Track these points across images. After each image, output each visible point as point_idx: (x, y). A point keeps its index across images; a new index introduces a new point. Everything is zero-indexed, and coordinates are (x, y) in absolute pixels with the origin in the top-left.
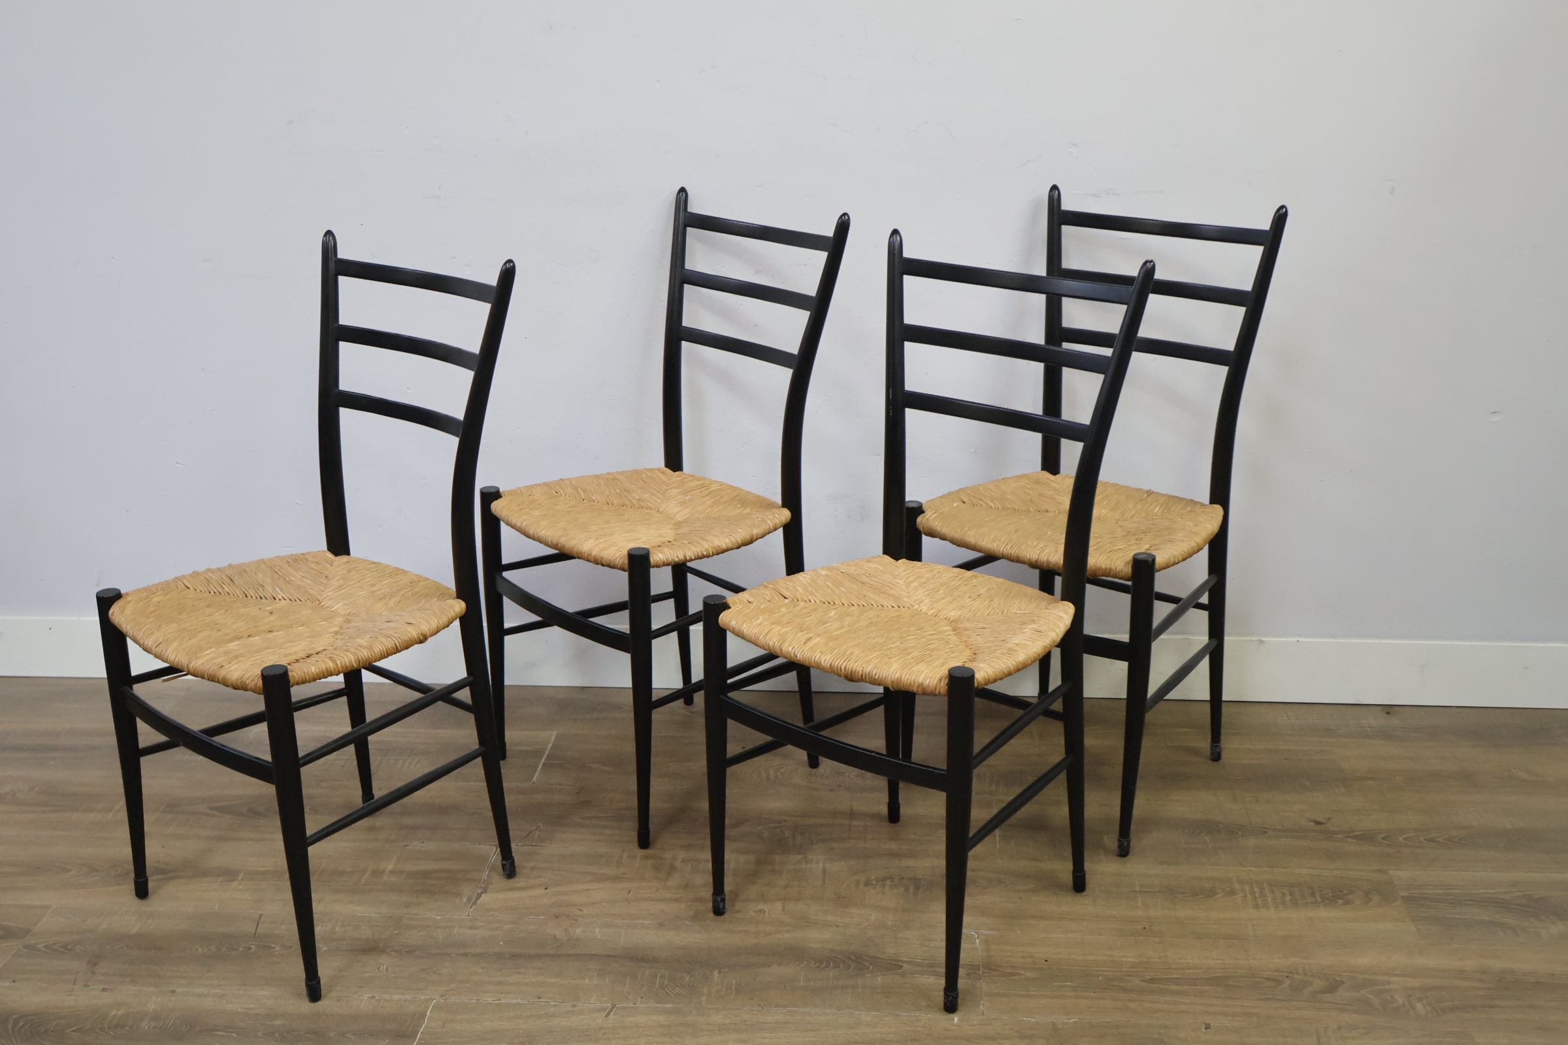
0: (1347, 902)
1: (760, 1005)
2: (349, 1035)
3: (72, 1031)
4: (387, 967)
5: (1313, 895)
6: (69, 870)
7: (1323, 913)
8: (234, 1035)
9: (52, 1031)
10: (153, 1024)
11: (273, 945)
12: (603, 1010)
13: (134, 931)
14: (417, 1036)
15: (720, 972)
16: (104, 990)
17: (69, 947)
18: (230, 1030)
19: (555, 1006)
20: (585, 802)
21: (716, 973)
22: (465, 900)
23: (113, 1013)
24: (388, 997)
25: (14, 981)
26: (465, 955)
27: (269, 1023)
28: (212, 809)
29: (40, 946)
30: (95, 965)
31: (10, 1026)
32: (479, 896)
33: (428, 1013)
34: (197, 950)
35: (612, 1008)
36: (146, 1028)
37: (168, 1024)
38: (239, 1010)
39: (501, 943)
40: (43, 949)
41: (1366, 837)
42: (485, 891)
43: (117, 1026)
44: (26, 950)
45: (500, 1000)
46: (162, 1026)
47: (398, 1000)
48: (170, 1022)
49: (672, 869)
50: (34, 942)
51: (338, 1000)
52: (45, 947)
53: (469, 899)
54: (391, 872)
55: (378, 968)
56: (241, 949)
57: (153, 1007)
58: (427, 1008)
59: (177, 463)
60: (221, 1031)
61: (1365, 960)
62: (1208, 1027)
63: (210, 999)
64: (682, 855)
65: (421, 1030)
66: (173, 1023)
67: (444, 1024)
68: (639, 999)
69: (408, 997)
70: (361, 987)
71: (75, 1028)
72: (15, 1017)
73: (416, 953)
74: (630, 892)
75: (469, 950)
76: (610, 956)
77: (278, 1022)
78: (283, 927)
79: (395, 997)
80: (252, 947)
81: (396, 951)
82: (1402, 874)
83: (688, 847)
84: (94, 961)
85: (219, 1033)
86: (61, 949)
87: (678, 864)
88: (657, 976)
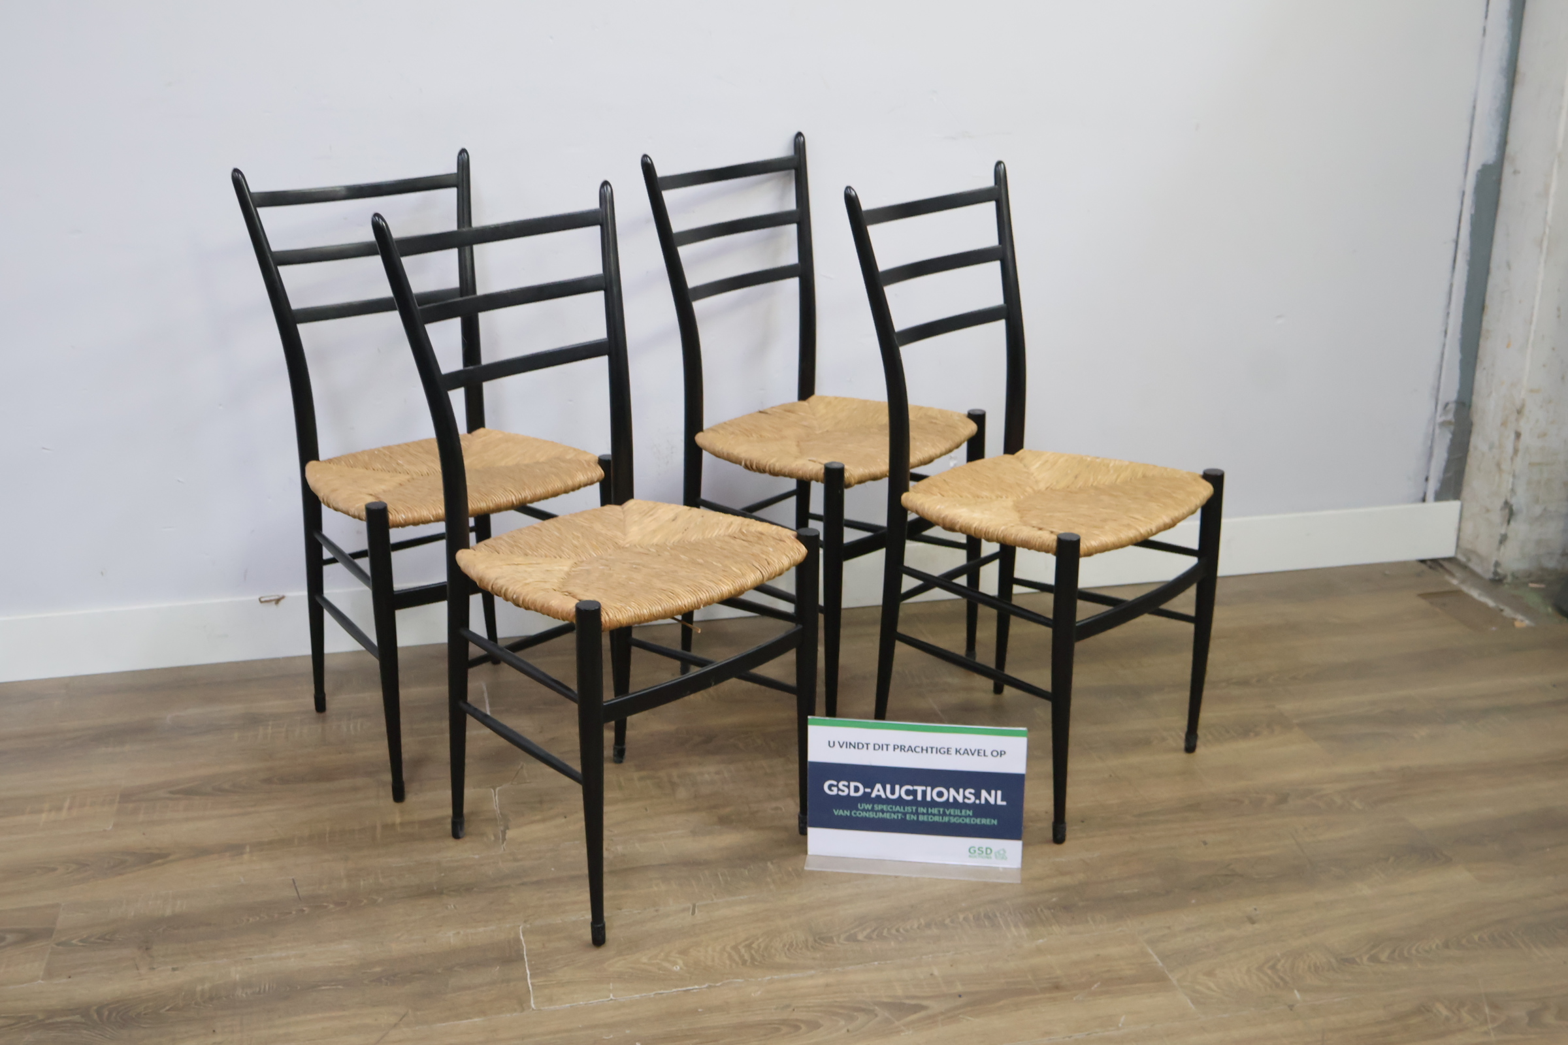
0: (1257, 734)
1: (825, 884)
2: (456, 969)
3: (168, 1010)
4: (454, 906)
5: (1228, 732)
6: (54, 870)
7: (1243, 745)
8: (340, 987)
9: (145, 1014)
10: (249, 991)
11: (325, 904)
12: (684, 910)
13: (168, 912)
14: (524, 959)
15: (772, 863)
16: (174, 969)
17: (107, 937)
18: (333, 984)
19: (639, 913)
20: (553, 739)
21: (769, 864)
22: (493, 838)
23: (199, 988)
24: (472, 931)
25: (70, 977)
26: (523, 884)
27: (368, 971)
28: (171, 792)
29: (74, 942)
30: (147, 949)
31: (95, 1017)
32: (504, 833)
33: (522, 937)
34: (248, 920)
35: (694, 906)
36: (244, 995)
37: (264, 989)
38: (330, 965)
39: (553, 869)
40: (81, 944)
41: (1244, 683)
42: (507, 828)
43: (211, 999)
44: (60, 947)
45: (583, 916)
46: (260, 991)
47: (484, 933)
48: (265, 986)
49: (674, 786)
50: (63, 939)
51: (425, 941)
52: (81, 941)
53: (496, 836)
54: (402, 824)
55: (447, 908)
56: (294, 913)
57: (238, 976)
58: (518, 934)
59: (44, 448)
60: (325, 985)
61: (1296, 775)
62: (1205, 843)
63: (293, 960)
64: (675, 773)
65: (525, 953)
66: (269, 987)
67: (544, 944)
68: (713, 896)
69: (493, 927)
70: (441, 926)
71: (167, 1008)
72: (95, 1008)
73: (475, 889)
74: (646, 810)
75: (525, 880)
76: (663, 865)
77: (378, 969)
78: (324, 887)
79: (481, 929)
80: (305, 909)
81: (454, 891)
82: (1288, 707)
83: (676, 765)
84: (146, 947)
85: (323, 988)
86: (99, 941)
87: (676, 779)
88: (717, 875)
